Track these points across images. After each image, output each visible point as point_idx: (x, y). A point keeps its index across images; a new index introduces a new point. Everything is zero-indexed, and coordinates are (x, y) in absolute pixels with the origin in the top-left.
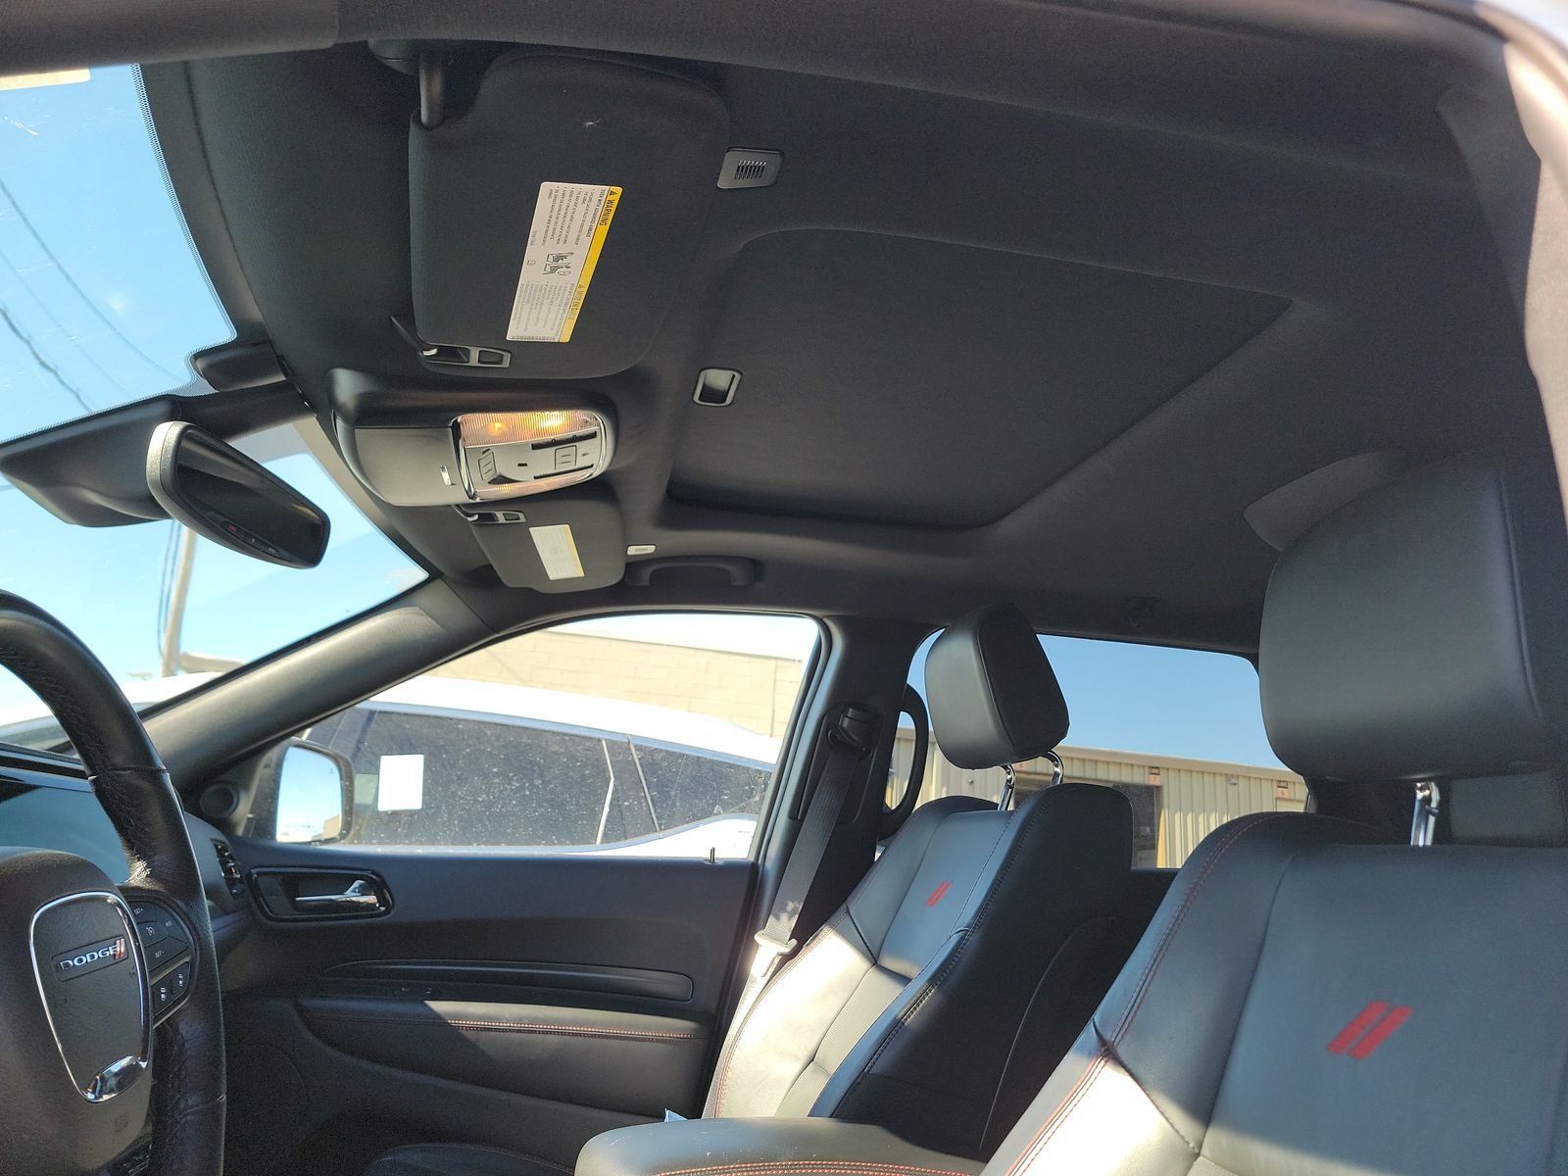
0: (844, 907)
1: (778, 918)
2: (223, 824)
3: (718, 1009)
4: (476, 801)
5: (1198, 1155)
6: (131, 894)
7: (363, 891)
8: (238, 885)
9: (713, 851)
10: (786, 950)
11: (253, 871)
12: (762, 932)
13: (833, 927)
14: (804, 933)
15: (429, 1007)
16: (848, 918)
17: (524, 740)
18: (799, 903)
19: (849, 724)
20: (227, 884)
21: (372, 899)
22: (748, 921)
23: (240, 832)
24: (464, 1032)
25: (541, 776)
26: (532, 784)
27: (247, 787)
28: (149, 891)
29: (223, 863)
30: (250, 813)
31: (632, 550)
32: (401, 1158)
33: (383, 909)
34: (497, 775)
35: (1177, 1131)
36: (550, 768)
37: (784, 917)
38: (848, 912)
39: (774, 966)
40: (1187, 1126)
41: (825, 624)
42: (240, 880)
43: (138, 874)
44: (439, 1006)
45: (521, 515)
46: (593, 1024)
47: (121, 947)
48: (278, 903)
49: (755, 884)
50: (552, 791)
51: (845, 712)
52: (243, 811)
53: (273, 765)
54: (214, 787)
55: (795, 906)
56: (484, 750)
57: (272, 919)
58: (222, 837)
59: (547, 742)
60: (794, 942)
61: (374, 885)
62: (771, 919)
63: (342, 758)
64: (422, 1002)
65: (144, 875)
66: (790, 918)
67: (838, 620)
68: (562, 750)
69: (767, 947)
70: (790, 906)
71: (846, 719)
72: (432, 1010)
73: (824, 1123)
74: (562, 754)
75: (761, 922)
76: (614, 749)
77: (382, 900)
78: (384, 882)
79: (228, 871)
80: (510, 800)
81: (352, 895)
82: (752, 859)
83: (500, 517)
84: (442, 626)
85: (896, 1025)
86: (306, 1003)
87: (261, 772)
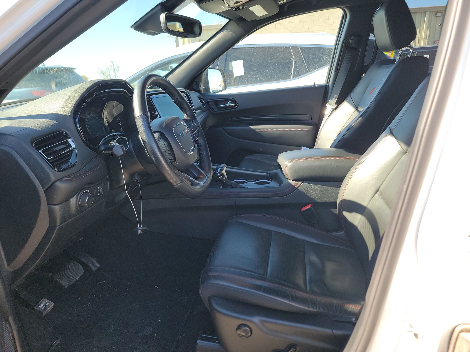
0: (350, 95)
1: (332, 100)
2: (199, 91)
3: (318, 122)
4: (253, 78)
5: (406, 153)
6: (185, 121)
7: (231, 103)
8: (205, 105)
9: (315, 83)
10: (334, 107)
11: (208, 101)
12: (328, 103)
13: (346, 101)
14: (339, 103)
15: (250, 127)
16: (350, 98)
17: (262, 60)
18: (338, 95)
19: (352, 42)
20: (203, 105)
21: (233, 104)
22: (325, 100)
23: (203, 92)
24: (258, 132)
25: (267, 69)
26: (265, 71)
27: (201, 82)
28: (188, 119)
29: (201, 101)
30: (204, 87)
31: (280, 3)
32: (249, 157)
33: (236, 107)
34: (257, 70)
35: (402, 148)
36: (269, 66)
37: (333, 99)
38: (351, 96)
39: (331, 112)
40: (404, 147)
41: (344, 9)
42: (205, 103)
43: (185, 116)
44: (252, 127)
45: (245, 6)
46: (288, 128)
47: (186, 130)
48: (214, 107)
49: (327, 90)
50: (271, 73)
51: (351, 37)
52: (202, 87)
53: (206, 75)
54: (195, 83)
55: (336, 96)
56: (252, 65)
57: (213, 111)
58: (200, 95)
59: (268, 60)
60: (336, 105)
61: (233, 101)
62: (330, 100)
63: (221, 70)
64: (248, 126)
65: (186, 116)
66: (335, 99)
67: (347, 7)
68: (272, 61)
69: (329, 107)
70: (335, 96)
71: (351, 40)
72: (251, 128)
73: (333, 149)
74: (272, 62)
75: (328, 101)
76: (285, 59)
77: (236, 105)
78: (235, 100)
79: (202, 102)
80: (261, 76)
81: (229, 104)
82: (326, 84)
83: (241, 8)
84: (235, 34)
85: (351, 127)
86: (225, 128)
87: (203, 76)
